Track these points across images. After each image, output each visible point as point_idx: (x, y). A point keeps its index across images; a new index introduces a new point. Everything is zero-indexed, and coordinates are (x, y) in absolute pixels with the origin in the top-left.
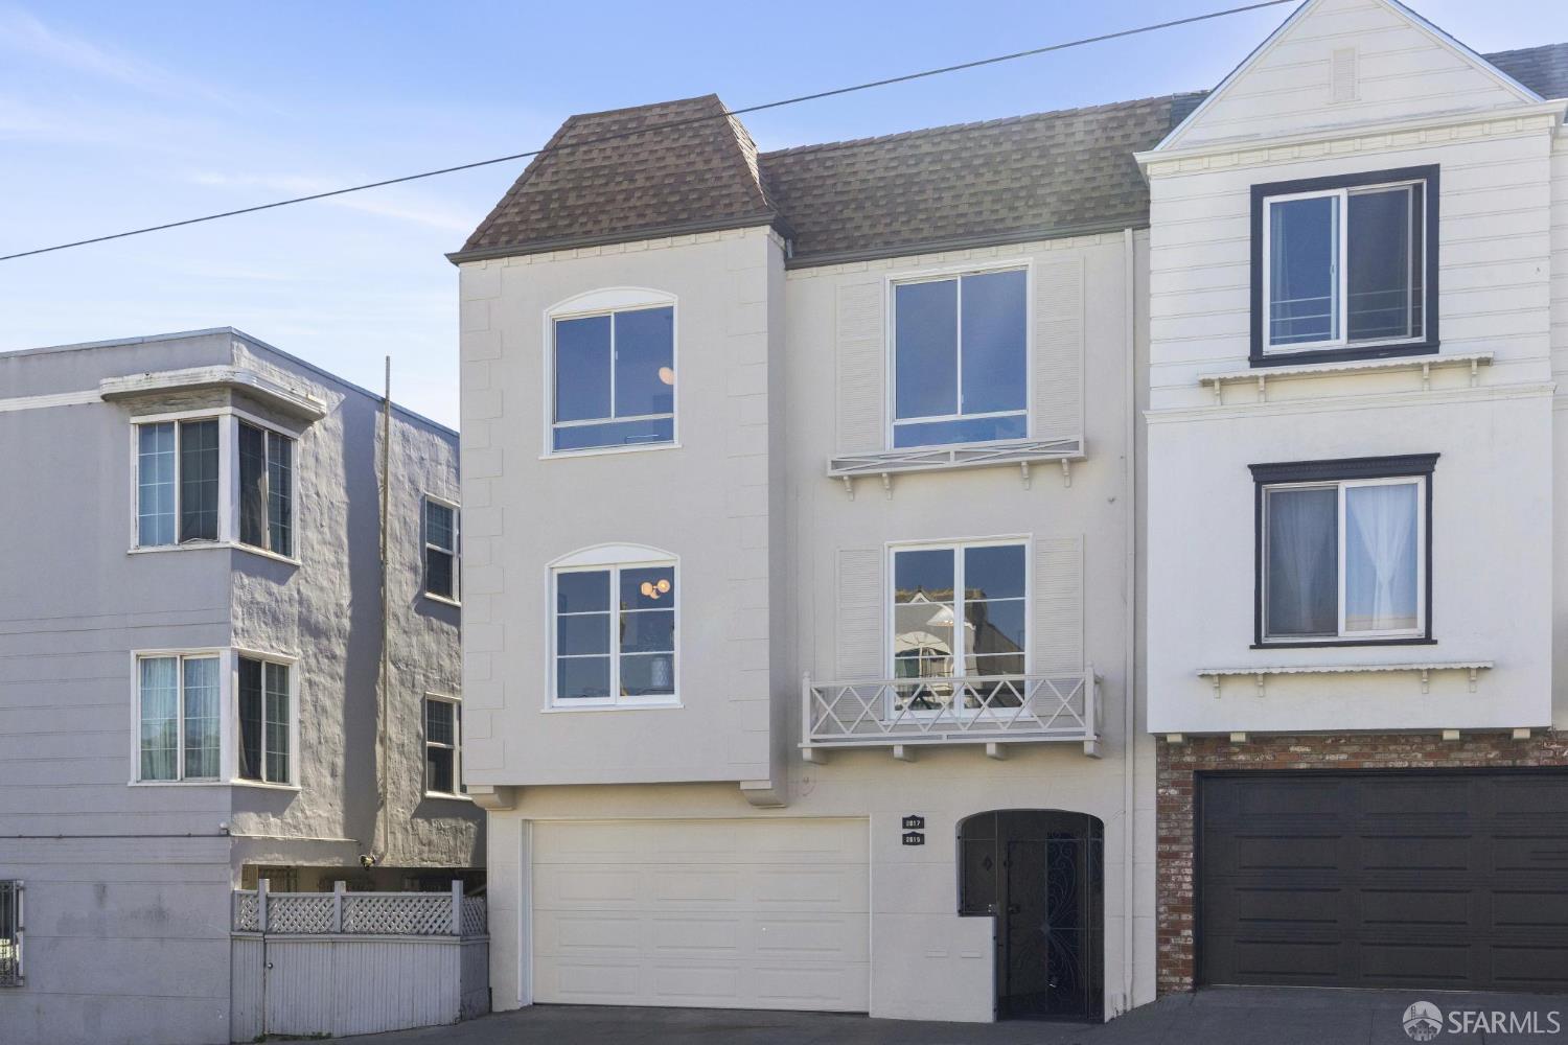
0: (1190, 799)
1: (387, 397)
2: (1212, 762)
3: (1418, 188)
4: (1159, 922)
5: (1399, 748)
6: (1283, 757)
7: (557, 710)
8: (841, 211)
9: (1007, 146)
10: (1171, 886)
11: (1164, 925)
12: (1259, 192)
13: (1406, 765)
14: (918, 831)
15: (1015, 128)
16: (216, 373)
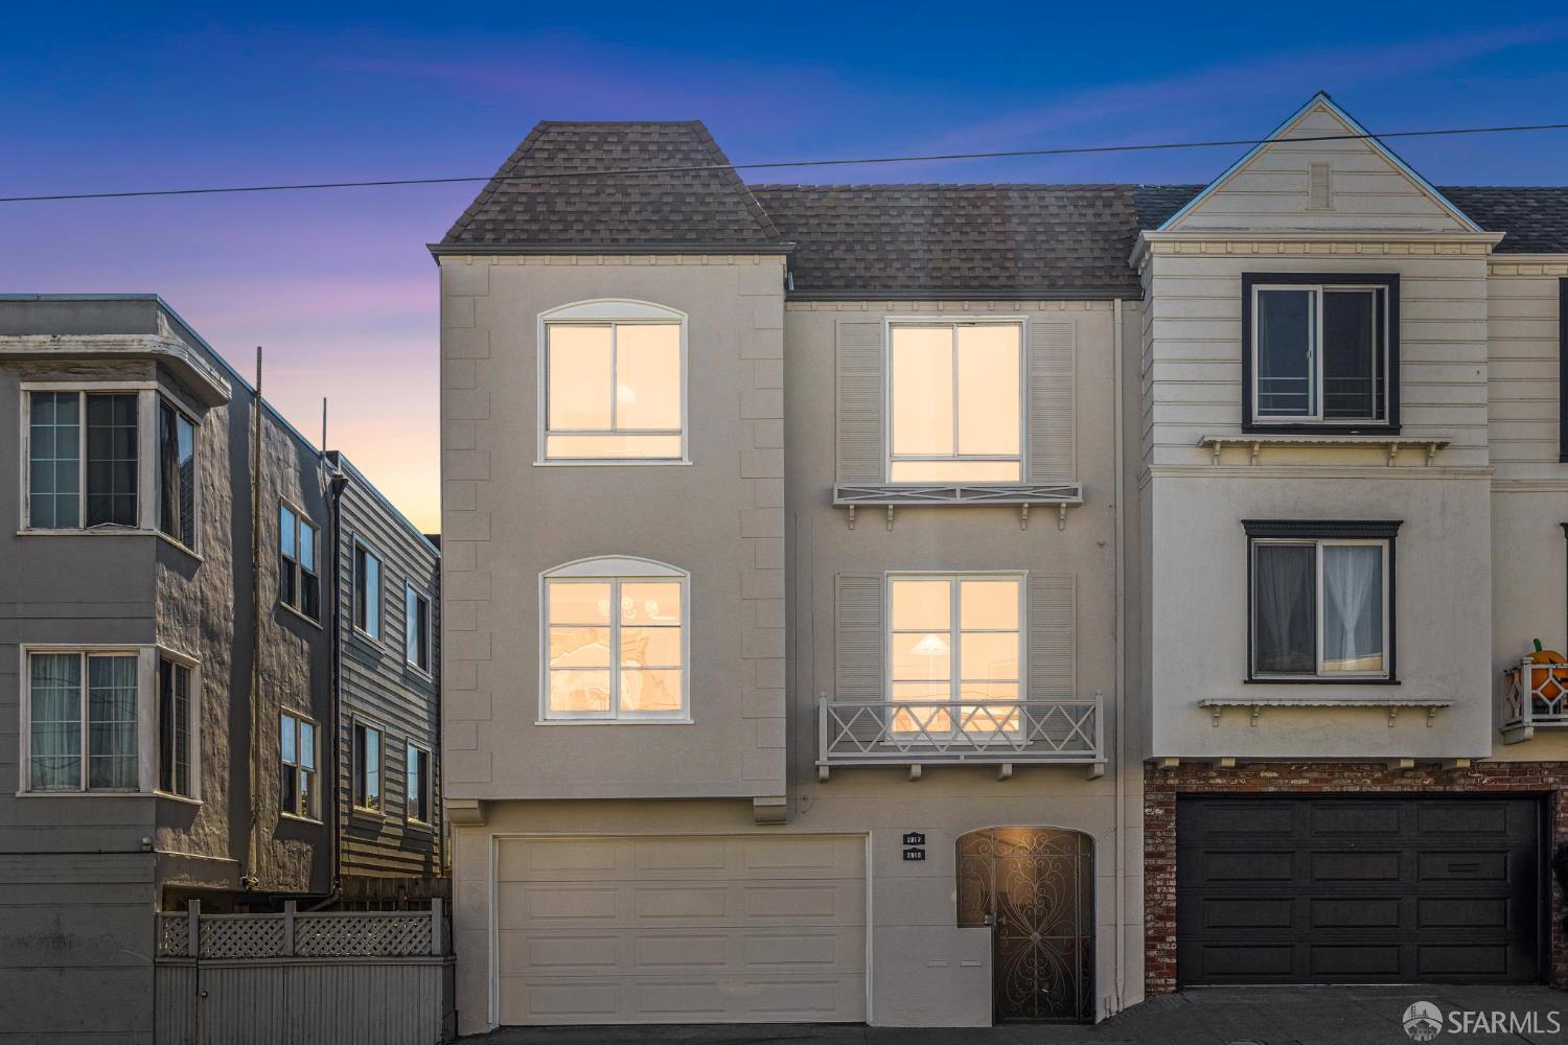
0: (1174, 818)
1: (259, 389)
2: (1193, 785)
3: (1380, 293)
4: (1146, 930)
5: (1352, 775)
6: (1253, 782)
7: (550, 723)
8: (832, 251)
9: (986, 210)
10: (1157, 896)
11: (1150, 932)
12: (1249, 279)
13: (1358, 789)
14: (918, 847)
15: (989, 195)
16: (147, 343)
